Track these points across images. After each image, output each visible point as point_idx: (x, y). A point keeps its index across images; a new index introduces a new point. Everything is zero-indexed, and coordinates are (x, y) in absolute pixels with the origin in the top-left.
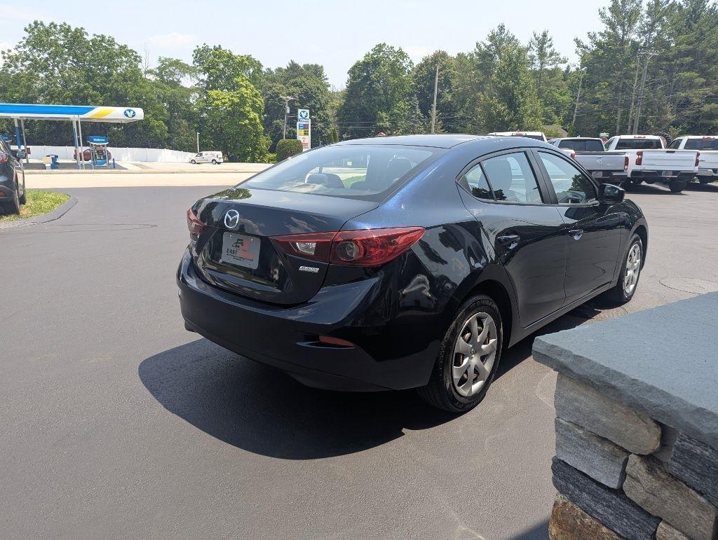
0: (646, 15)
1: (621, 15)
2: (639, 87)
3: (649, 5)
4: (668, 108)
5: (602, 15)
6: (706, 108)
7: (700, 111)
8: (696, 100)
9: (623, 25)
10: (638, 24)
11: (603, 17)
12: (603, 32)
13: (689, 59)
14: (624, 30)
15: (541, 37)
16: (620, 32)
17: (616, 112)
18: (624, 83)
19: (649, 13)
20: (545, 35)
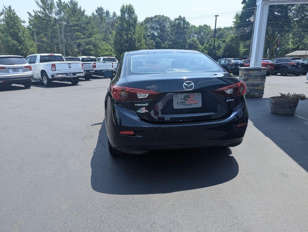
0: (57, 7)
1: (46, 5)
2: (61, 37)
3: (57, 3)
4: (75, 46)
5: (38, 3)
6: (87, 47)
7: (85, 48)
8: (83, 44)
9: (48, 9)
10: (54, 10)
11: (38, 4)
12: (39, 11)
13: (77, 28)
14: (49, 12)
15: (8, 9)
16: (48, 12)
17: (53, 47)
18: (54, 35)
19: (58, 6)
20: (10, 8)
